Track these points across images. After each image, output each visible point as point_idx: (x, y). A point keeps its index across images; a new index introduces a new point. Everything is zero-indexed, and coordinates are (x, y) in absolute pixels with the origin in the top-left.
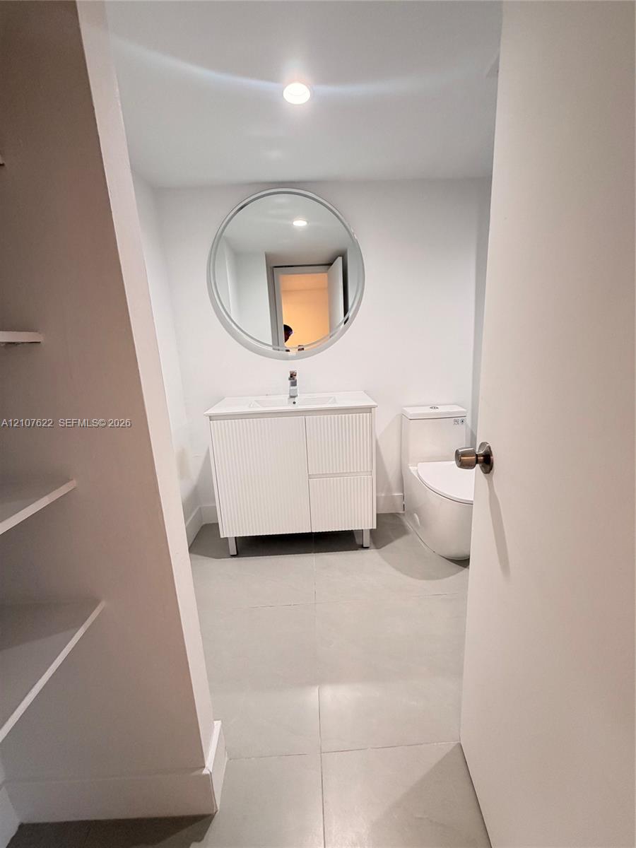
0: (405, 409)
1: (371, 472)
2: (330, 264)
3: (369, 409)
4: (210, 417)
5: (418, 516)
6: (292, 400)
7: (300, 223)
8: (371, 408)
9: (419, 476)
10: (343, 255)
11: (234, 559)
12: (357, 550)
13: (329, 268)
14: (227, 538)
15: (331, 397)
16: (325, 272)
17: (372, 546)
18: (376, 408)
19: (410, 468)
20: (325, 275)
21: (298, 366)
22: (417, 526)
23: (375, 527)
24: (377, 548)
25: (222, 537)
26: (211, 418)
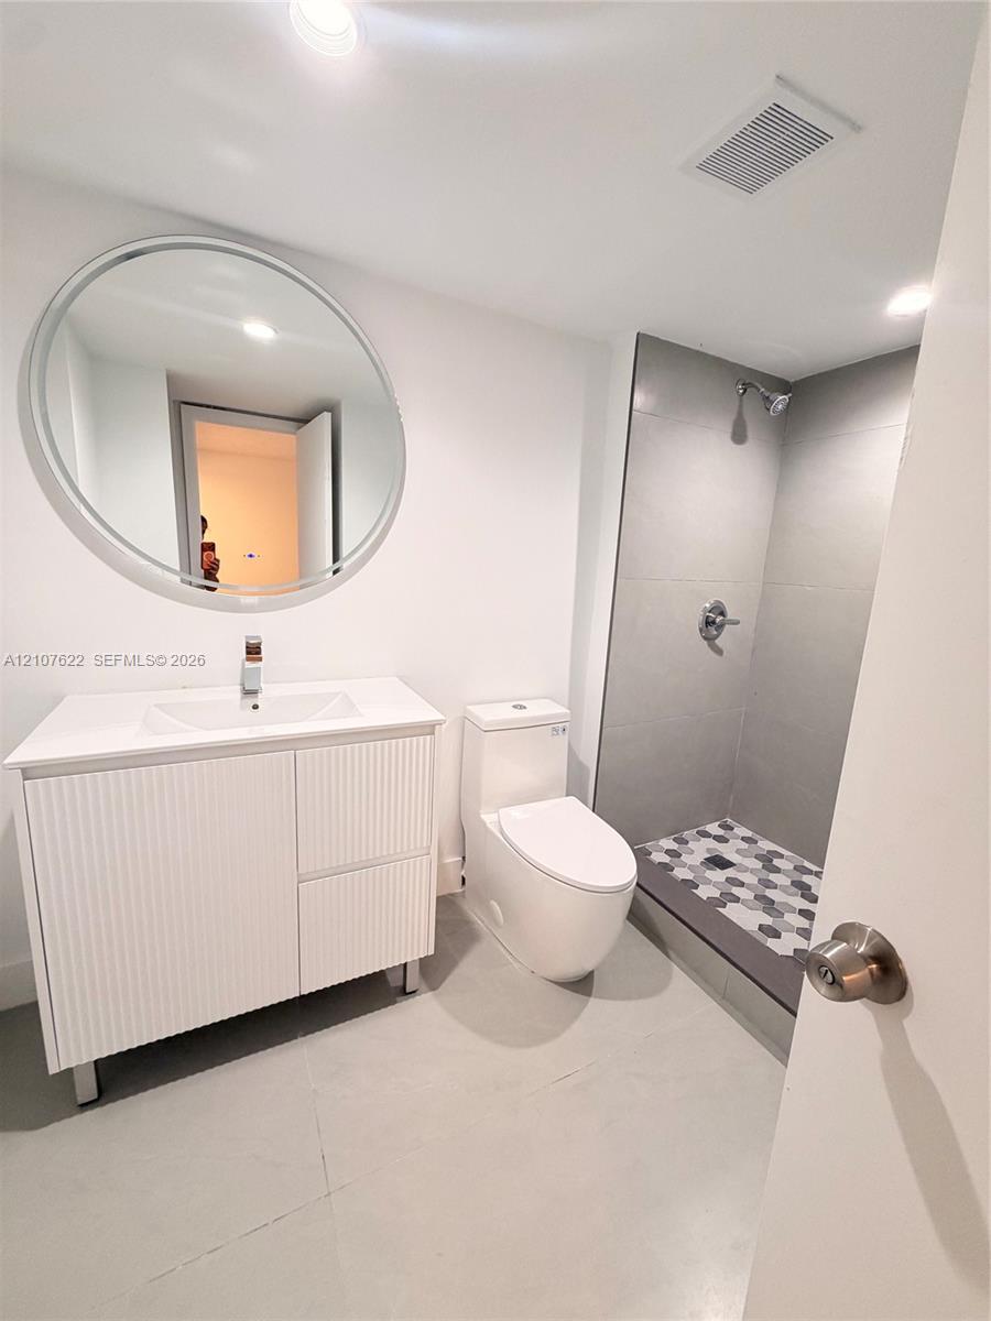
0: (469, 707)
1: (429, 847)
2: (303, 420)
3: (429, 729)
4: (24, 770)
5: (499, 904)
6: (251, 701)
7: (259, 331)
8: (434, 726)
9: (502, 833)
10: (332, 408)
11: (89, 1114)
12: (395, 1002)
13: (300, 428)
14: (70, 1071)
15: (338, 694)
16: (294, 434)
17: (424, 987)
18: (444, 726)
19: (483, 816)
20: (293, 436)
21: (261, 626)
22: (496, 922)
23: (431, 952)
24: (433, 989)
25: (53, 1069)
26: (28, 772)
